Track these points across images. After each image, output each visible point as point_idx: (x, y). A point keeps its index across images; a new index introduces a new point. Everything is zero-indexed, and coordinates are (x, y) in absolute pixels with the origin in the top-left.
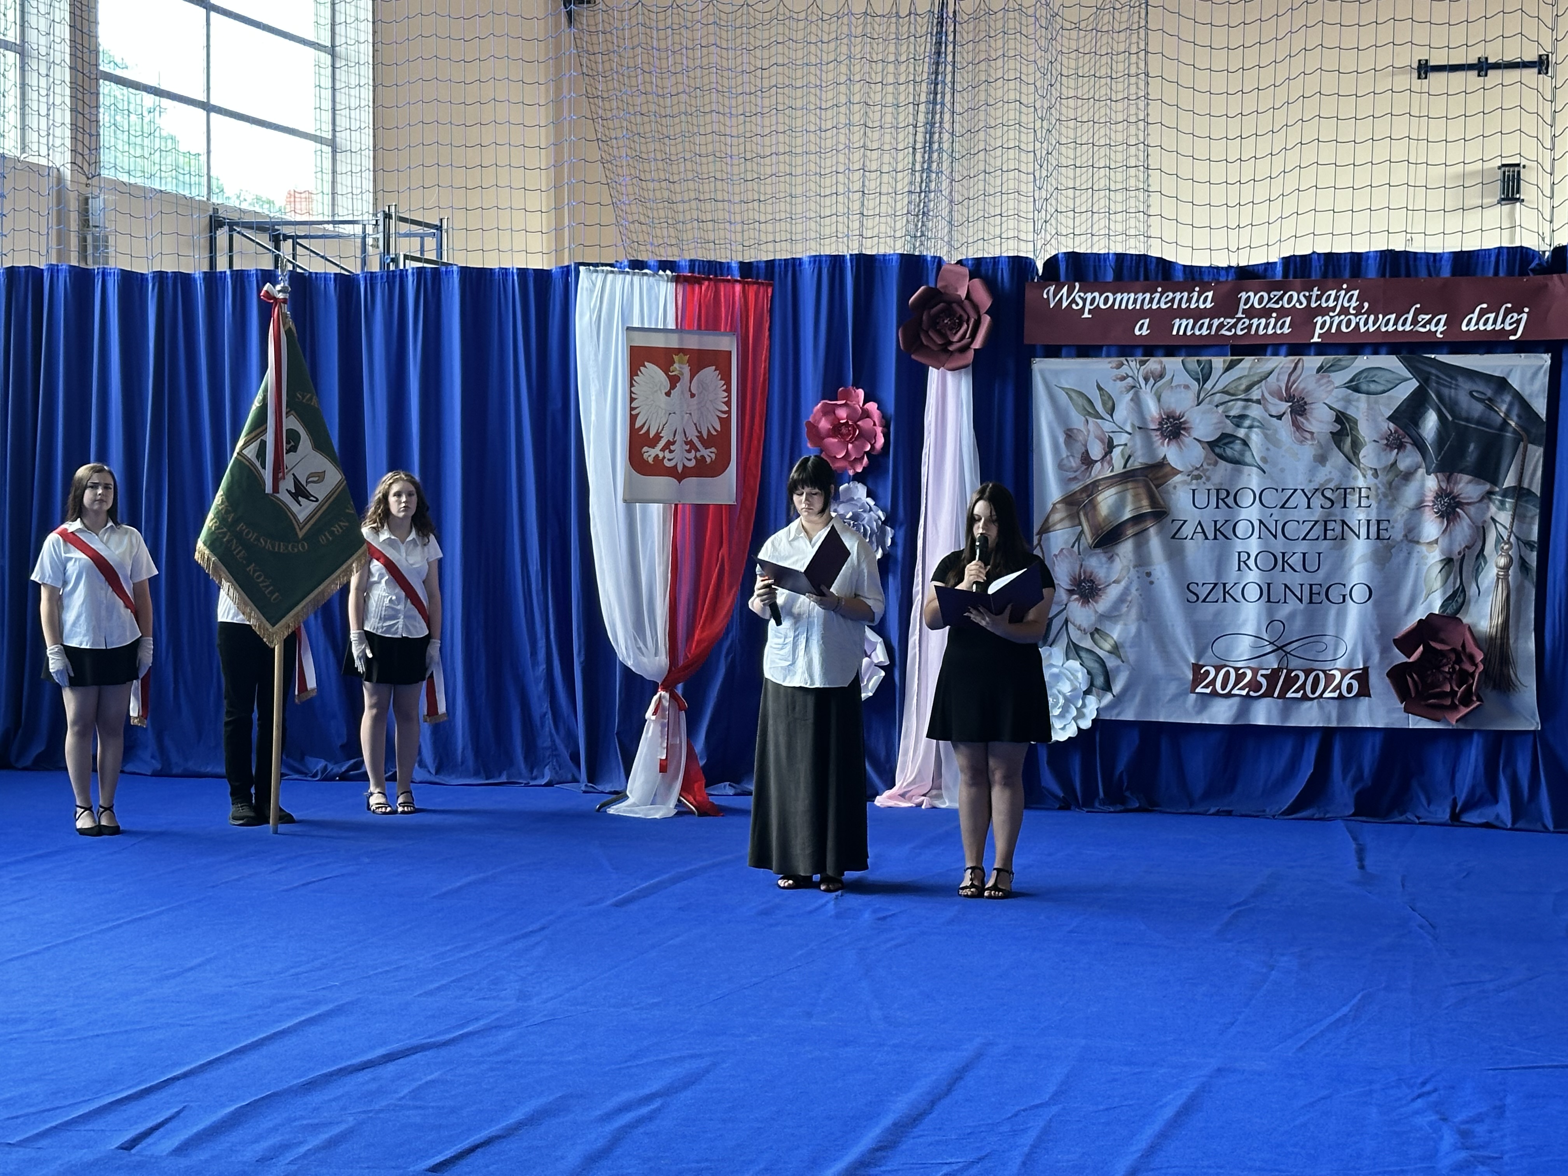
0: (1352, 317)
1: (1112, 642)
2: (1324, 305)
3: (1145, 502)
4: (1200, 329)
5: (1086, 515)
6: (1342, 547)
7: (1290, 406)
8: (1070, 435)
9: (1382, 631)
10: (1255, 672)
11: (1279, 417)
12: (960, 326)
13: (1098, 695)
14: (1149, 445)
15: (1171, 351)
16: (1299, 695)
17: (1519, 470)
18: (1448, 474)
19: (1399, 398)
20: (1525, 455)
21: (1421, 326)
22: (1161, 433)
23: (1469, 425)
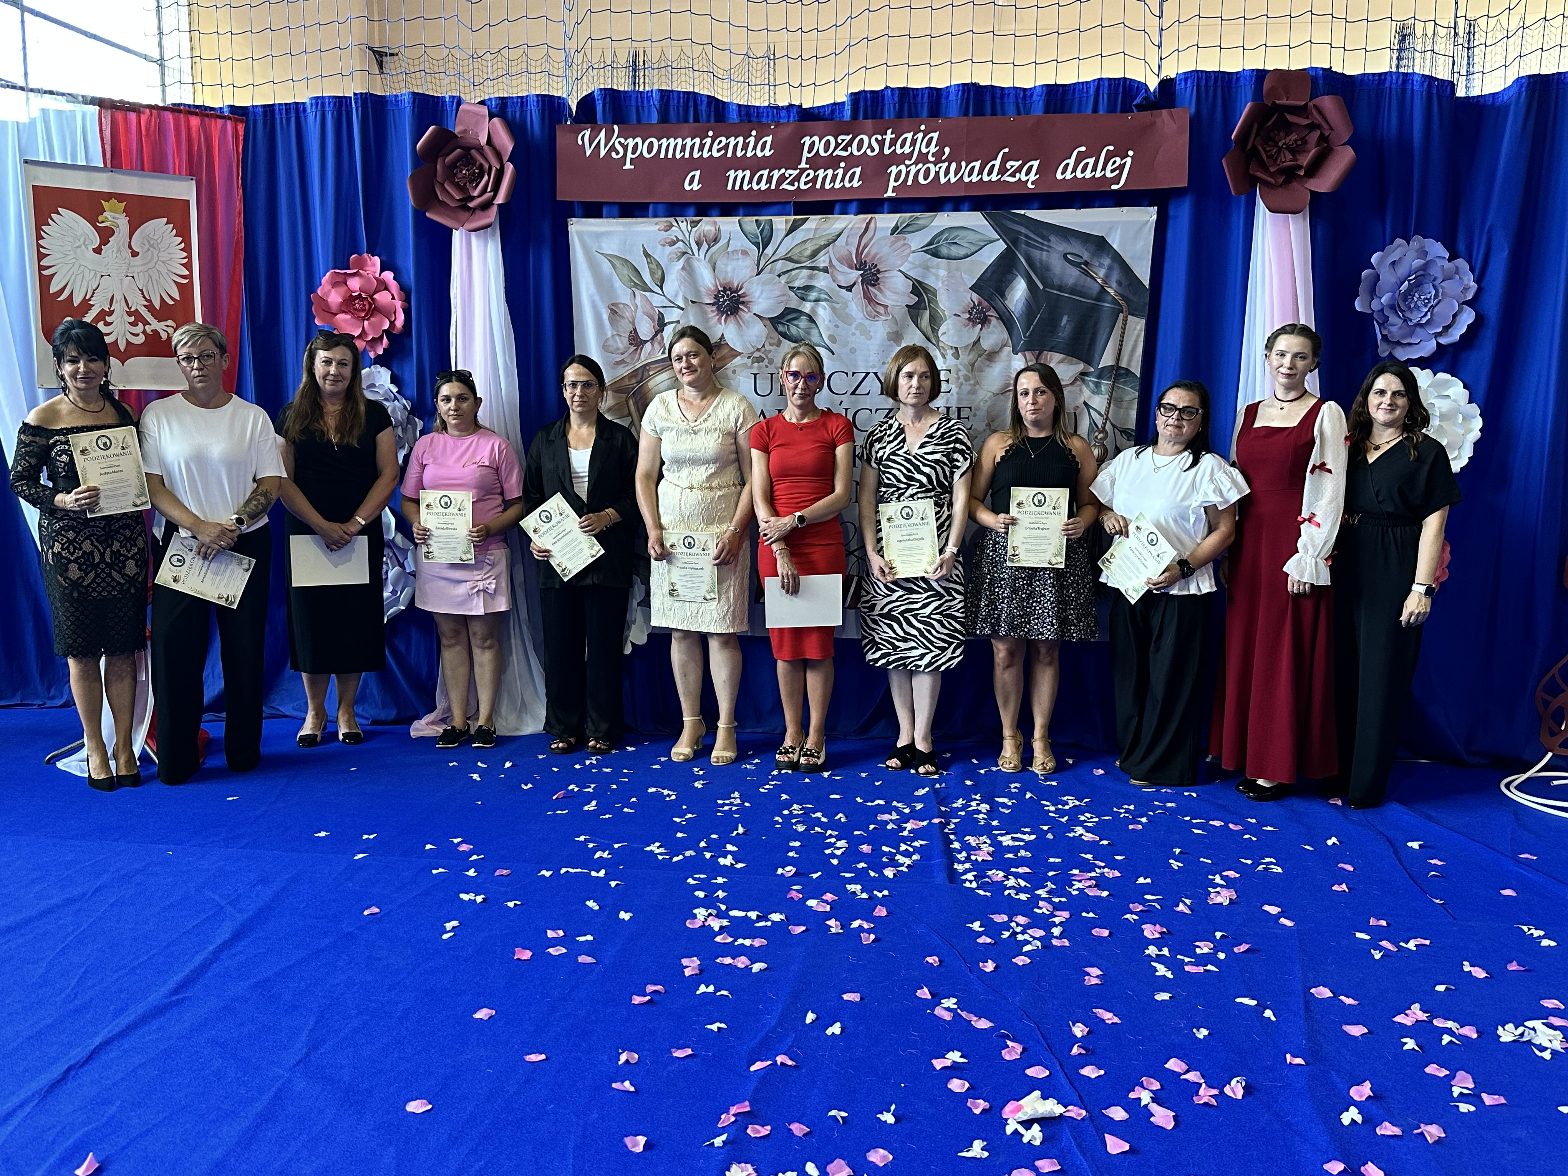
0: (931, 166)
2: (899, 151)
4: (759, 182)
5: (635, 402)
7: (862, 275)
8: (615, 311)
11: (849, 289)
12: (481, 178)
14: (704, 320)
15: (727, 210)
17: (1118, 347)
18: (1037, 352)
19: (984, 263)
20: (1124, 329)
21: (1010, 175)
22: (717, 308)
23: (1063, 294)
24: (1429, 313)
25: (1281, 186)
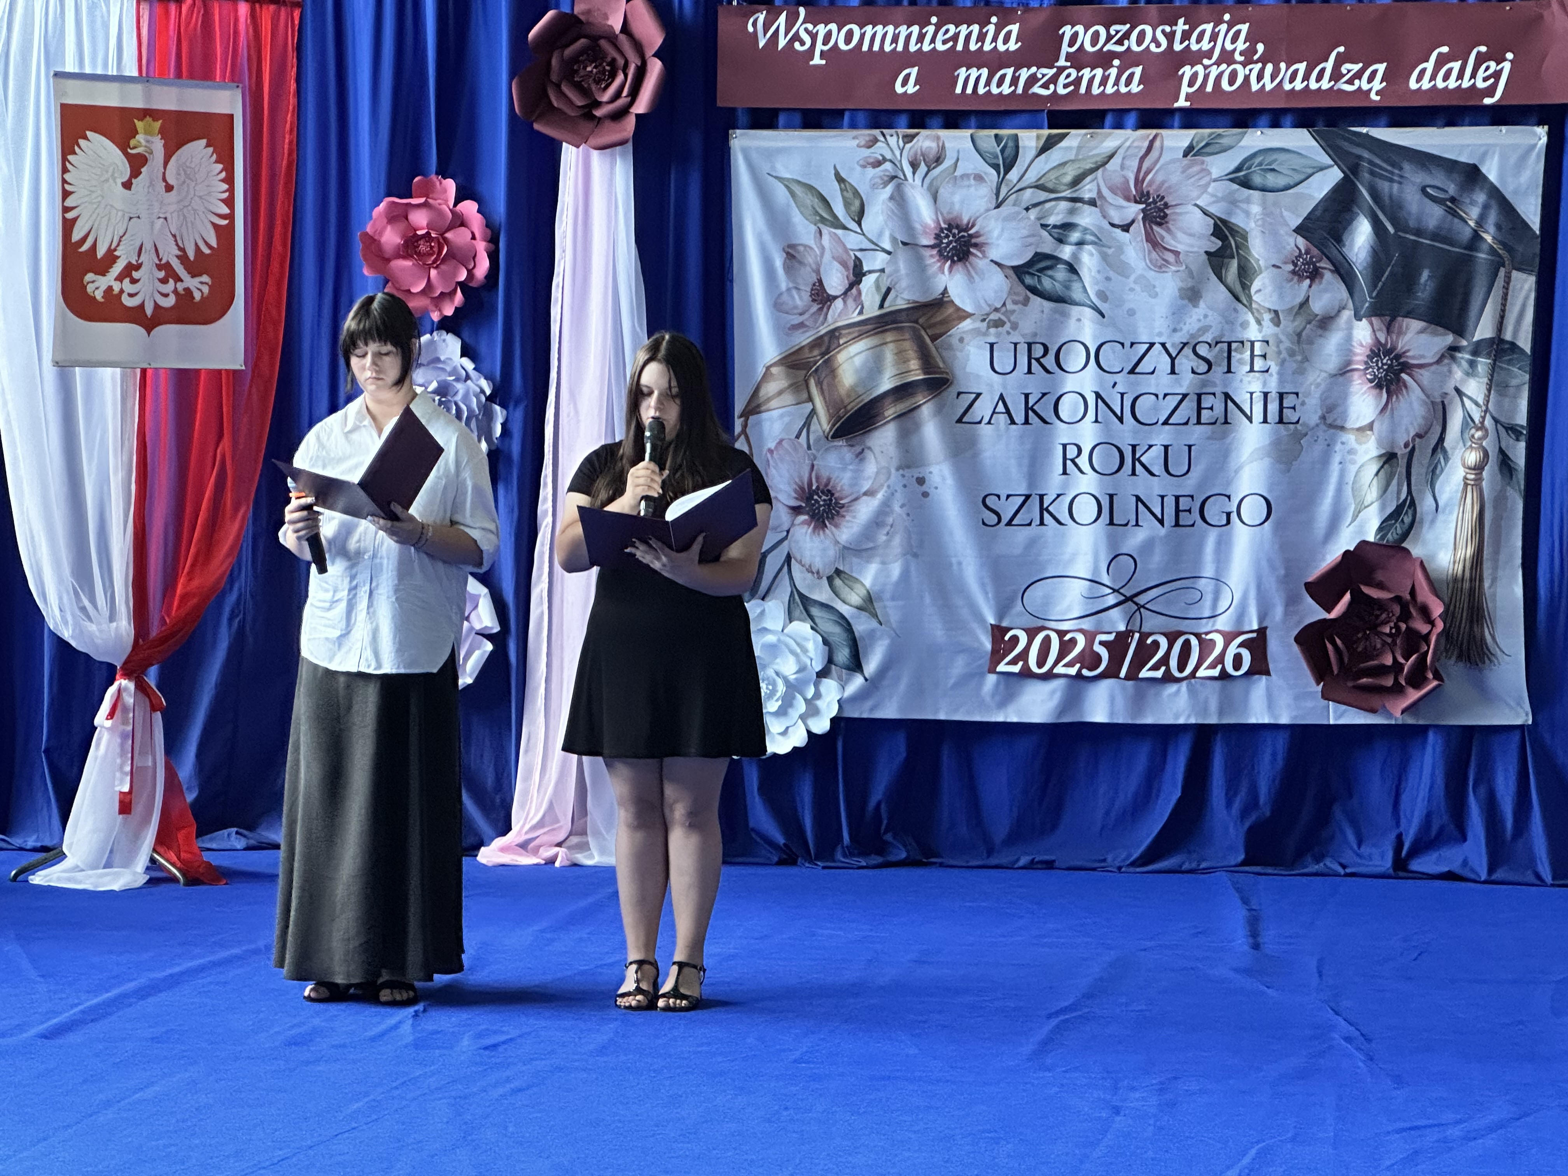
0: (1239, 67)
1: (863, 592)
2: (1194, 47)
3: (914, 364)
4: (1000, 84)
5: (819, 384)
6: (1224, 436)
7: (1143, 210)
8: (792, 255)
9: (1287, 569)
10: (1090, 637)
11: (1126, 228)
12: (613, 76)
13: (840, 678)
14: (920, 268)
15: (953, 120)
16: (1159, 674)
17: (1498, 313)
18: (1388, 318)
19: (1313, 197)
20: (1507, 289)
21: (1347, 82)
22: (939, 251)
23: (1421, 240)
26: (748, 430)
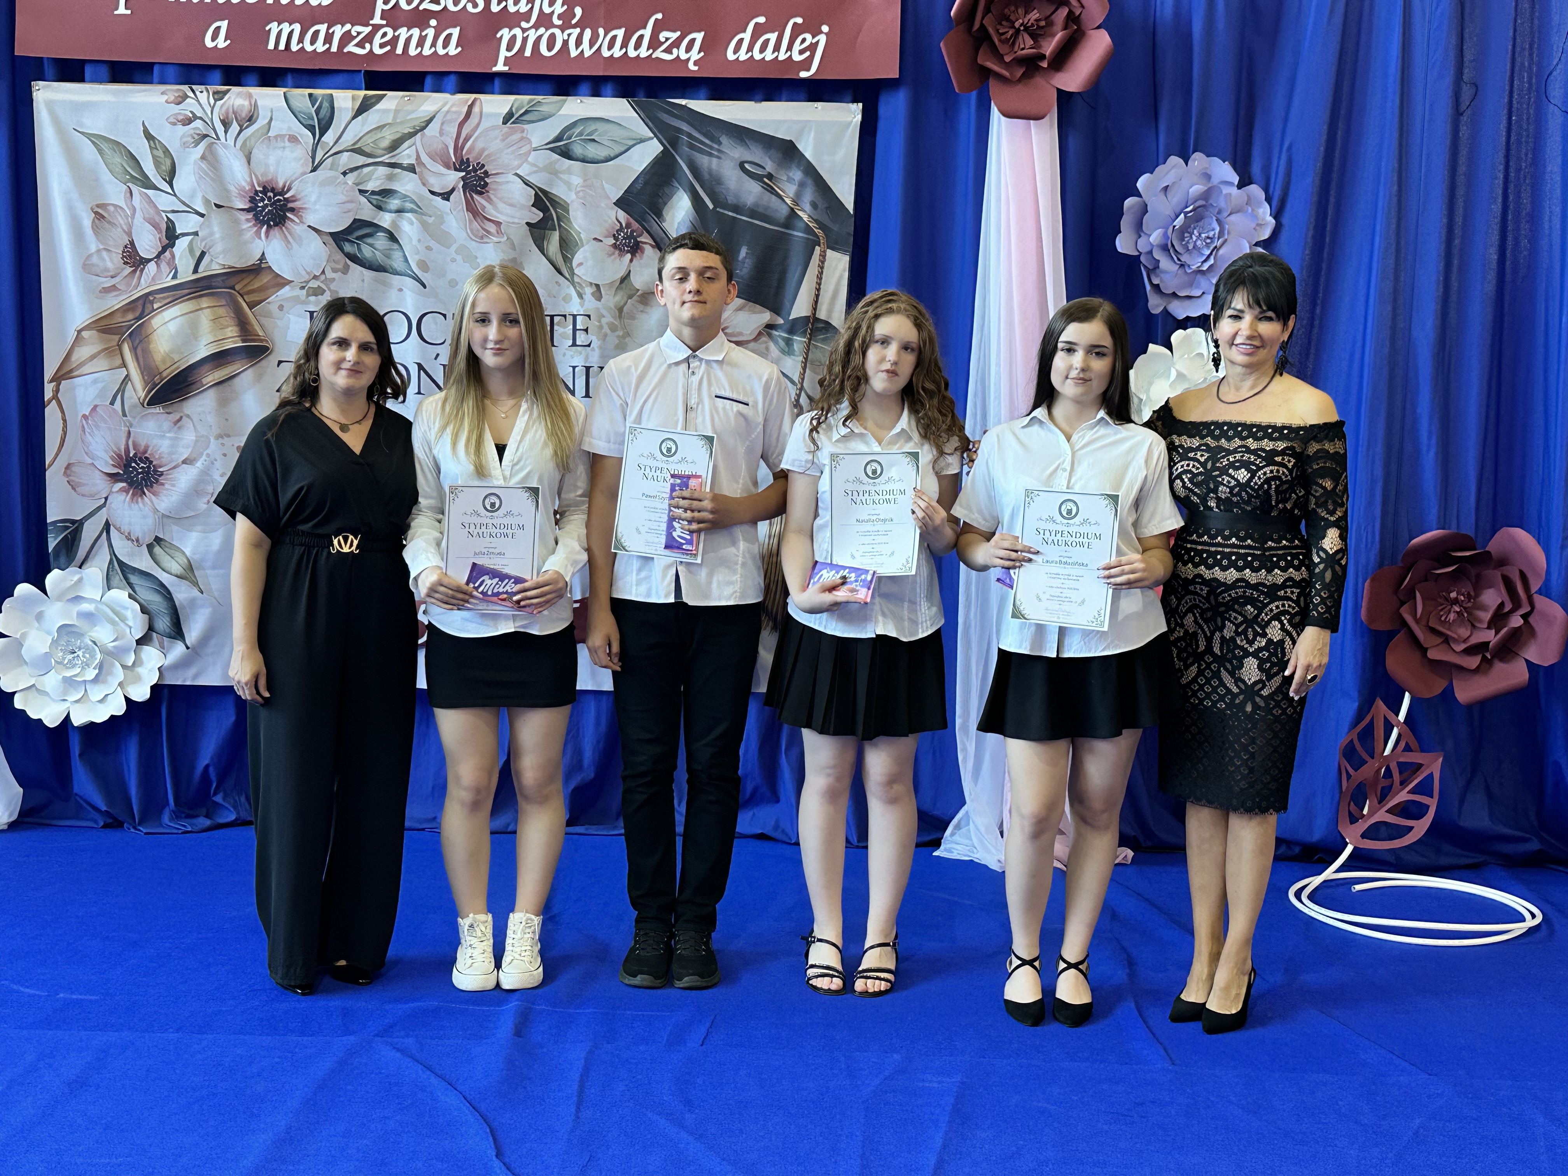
0: (557, 32)
1: (183, 560)
2: (511, 9)
3: (231, 331)
4: (313, 41)
5: (134, 349)
7: (463, 178)
8: (101, 214)
11: (446, 196)
13: (162, 648)
14: (235, 234)
15: (268, 78)
17: (813, 292)
19: (632, 170)
20: (822, 268)
21: (664, 51)
22: (254, 215)
23: (739, 216)
24: (1212, 257)
25: (1020, 80)
26: (59, 395)
